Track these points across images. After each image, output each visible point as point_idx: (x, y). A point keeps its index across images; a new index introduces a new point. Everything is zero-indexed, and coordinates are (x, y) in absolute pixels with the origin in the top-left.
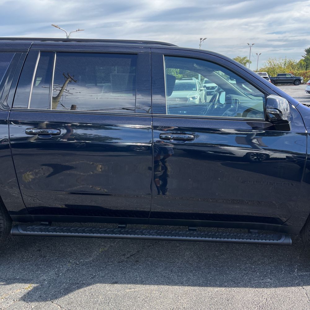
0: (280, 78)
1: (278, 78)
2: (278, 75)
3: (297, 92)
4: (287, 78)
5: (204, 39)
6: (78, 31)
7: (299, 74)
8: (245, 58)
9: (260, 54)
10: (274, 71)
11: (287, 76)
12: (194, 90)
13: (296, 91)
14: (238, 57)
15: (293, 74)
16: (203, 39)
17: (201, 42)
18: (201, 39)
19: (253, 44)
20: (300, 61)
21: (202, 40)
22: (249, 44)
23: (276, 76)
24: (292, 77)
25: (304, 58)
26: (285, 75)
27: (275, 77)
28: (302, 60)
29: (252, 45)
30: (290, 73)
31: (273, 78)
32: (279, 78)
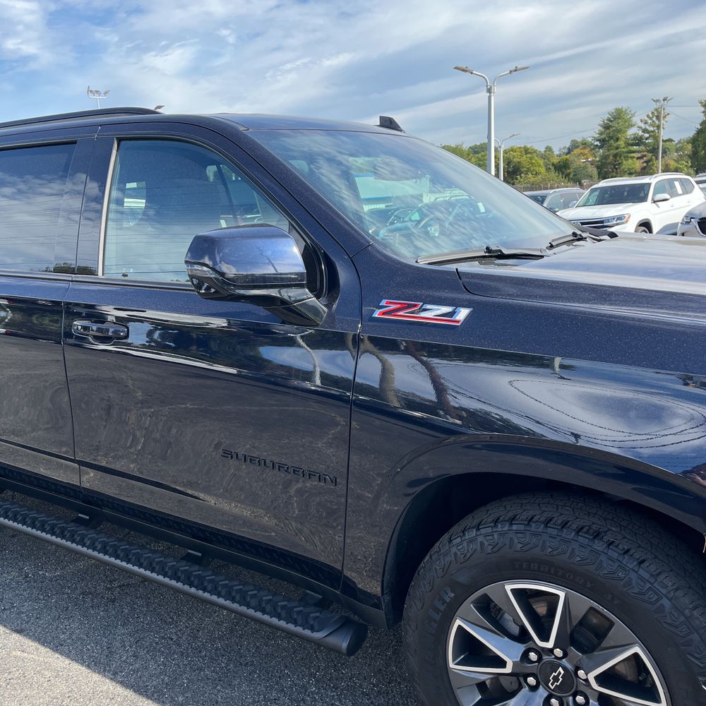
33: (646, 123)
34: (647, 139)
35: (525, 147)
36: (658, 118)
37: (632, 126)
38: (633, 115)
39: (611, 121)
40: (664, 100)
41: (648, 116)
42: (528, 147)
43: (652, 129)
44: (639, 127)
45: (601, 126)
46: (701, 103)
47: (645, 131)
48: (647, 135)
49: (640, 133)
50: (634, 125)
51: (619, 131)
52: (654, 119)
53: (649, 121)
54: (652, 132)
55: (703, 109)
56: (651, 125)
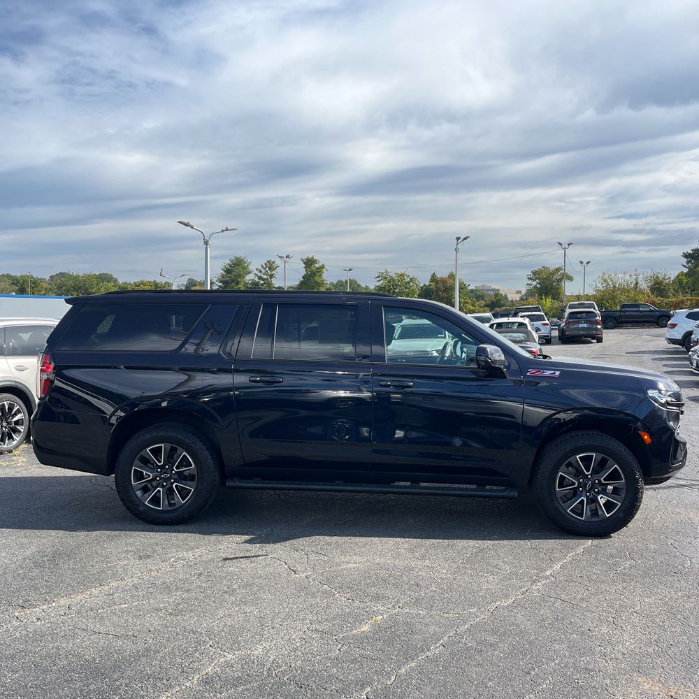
0: (627, 313)
1: (622, 313)
2: (623, 306)
3: (657, 340)
4: (642, 311)
5: (465, 239)
6: (225, 232)
7: (666, 303)
8: (558, 270)
9: (588, 263)
10: (614, 298)
11: (641, 309)
12: (441, 338)
13: (656, 338)
14: (544, 267)
15: (654, 304)
16: (462, 238)
17: (457, 244)
18: (458, 239)
19: (569, 245)
20: (678, 276)
21: (460, 240)
22: (560, 244)
23: (618, 308)
24: (651, 311)
25: (686, 270)
26: (638, 306)
27: (617, 311)
28: (682, 273)
29: (567, 247)
30: (647, 302)
31: (614, 311)
32: (625, 312)
33: (261, 272)
34: (262, 285)
35: (154, 281)
36: (270, 268)
37: (250, 272)
38: (250, 264)
39: (231, 266)
40: (287, 257)
41: (262, 266)
42: (158, 282)
43: (265, 277)
44: (255, 274)
45: (224, 271)
46: (302, 260)
47: (260, 278)
48: (262, 282)
49: (257, 279)
50: (251, 272)
51: (239, 276)
52: (267, 269)
53: (263, 271)
54: (265, 279)
55: (304, 265)
56: (264, 274)
